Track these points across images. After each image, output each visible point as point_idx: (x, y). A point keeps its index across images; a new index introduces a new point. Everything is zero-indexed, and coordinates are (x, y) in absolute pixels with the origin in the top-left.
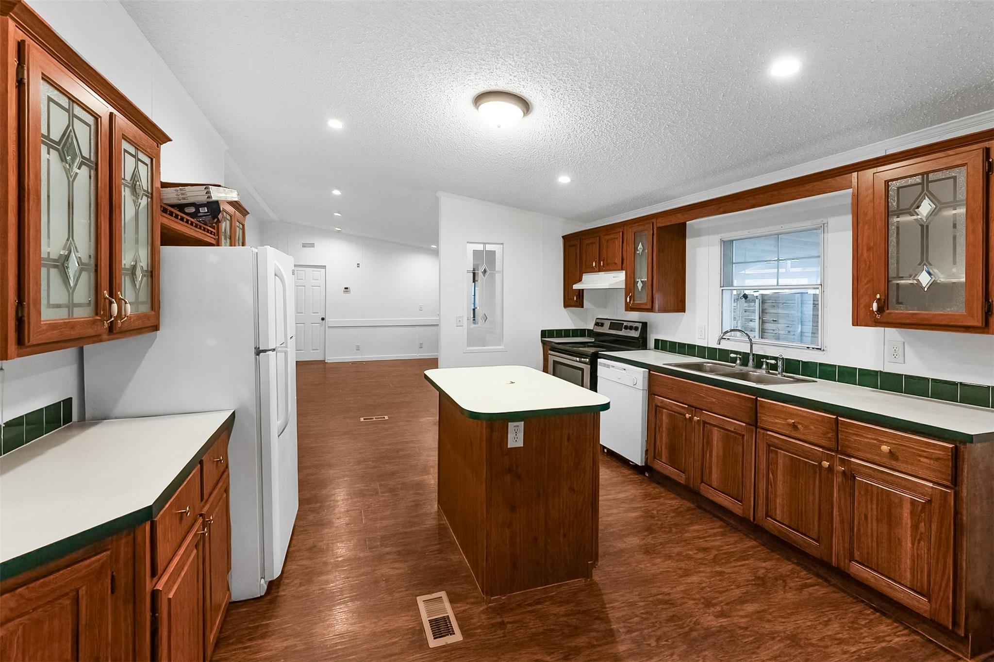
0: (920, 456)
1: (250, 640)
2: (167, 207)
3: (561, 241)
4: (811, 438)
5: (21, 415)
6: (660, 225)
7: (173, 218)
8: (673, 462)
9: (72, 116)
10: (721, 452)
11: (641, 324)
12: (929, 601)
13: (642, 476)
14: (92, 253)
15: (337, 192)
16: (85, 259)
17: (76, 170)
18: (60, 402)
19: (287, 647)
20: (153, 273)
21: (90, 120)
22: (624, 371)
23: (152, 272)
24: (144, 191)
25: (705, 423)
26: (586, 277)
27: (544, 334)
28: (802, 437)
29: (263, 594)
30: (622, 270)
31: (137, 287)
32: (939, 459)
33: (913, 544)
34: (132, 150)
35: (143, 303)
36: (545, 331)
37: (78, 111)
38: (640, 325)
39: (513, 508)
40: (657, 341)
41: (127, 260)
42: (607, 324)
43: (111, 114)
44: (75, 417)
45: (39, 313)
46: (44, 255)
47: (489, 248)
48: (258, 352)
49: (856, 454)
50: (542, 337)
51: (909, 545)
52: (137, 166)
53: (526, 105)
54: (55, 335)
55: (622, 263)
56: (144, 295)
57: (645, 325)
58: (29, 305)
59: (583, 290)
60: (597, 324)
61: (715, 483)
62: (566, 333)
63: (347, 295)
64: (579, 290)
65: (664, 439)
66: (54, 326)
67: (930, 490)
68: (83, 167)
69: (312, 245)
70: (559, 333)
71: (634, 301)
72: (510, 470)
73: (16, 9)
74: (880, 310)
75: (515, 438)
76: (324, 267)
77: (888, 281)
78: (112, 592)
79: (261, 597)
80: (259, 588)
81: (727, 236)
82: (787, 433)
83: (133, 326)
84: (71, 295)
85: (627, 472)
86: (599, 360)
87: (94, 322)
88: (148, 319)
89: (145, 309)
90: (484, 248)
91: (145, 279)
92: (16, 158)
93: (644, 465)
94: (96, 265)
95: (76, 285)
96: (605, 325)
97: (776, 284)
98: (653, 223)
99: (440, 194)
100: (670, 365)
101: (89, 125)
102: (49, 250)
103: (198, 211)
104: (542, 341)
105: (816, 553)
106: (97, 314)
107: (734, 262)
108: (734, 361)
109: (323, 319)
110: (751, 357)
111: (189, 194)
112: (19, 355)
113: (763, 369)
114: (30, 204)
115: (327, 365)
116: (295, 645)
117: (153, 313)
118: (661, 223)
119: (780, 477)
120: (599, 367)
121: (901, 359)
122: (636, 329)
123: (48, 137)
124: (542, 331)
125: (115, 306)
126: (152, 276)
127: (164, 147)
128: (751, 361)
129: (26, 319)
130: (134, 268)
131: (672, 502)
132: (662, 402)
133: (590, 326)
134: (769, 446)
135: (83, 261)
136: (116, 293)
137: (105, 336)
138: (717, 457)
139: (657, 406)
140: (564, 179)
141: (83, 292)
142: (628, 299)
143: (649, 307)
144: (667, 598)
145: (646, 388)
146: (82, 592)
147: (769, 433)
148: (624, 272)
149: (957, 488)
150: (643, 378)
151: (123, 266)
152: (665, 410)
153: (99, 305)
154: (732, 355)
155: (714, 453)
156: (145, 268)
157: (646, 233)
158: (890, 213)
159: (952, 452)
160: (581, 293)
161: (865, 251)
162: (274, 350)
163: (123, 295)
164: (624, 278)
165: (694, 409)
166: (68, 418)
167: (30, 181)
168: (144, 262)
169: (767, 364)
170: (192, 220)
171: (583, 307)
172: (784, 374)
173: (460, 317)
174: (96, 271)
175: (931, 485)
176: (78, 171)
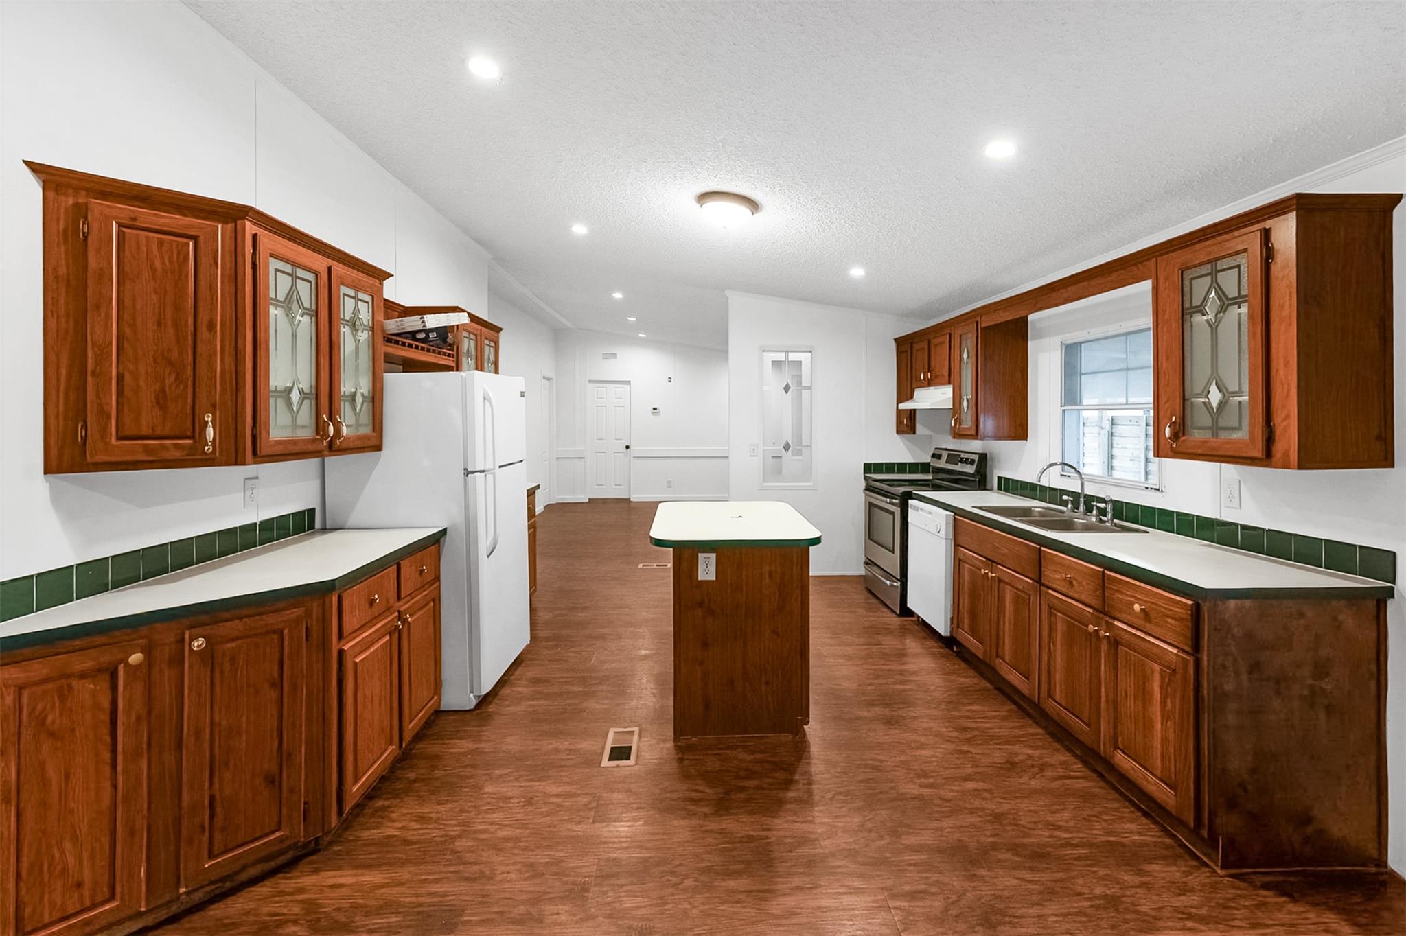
0: (1168, 617)
1: (448, 739)
2: (390, 337)
3: (893, 346)
4: (1083, 597)
5: (270, 517)
6: (984, 325)
7: (400, 346)
8: (974, 632)
9: (295, 277)
10: (1012, 618)
11: (977, 456)
12: (1176, 795)
13: (948, 650)
14: (314, 383)
15: (618, 295)
16: (306, 389)
17: (298, 318)
18: (304, 511)
19: (477, 748)
20: (376, 399)
21: (310, 277)
22: (930, 516)
23: (373, 398)
24: (365, 326)
25: (1000, 580)
26: (918, 393)
27: (868, 468)
28: (1076, 596)
29: (472, 707)
30: (949, 383)
31: (358, 409)
32: (1182, 619)
33: (1162, 724)
34: (352, 292)
35: (366, 425)
36: (870, 464)
37: (300, 273)
38: (976, 458)
39: (705, 645)
40: (999, 478)
41: (346, 387)
42: (945, 455)
43: (329, 269)
44: (318, 525)
45: (268, 432)
46: (272, 388)
47: (793, 357)
48: (468, 473)
49: (1119, 616)
50: (865, 473)
51: (1159, 725)
52: (357, 305)
53: (753, 205)
54: (279, 449)
55: (950, 375)
56: (365, 418)
57: (983, 457)
58: (260, 426)
59: (915, 410)
60: (934, 456)
61: (1007, 658)
62: (901, 468)
63: (656, 418)
64: (911, 410)
65: (965, 602)
66: (279, 443)
67: (1174, 657)
68: (305, 316)
69: (614, 356)
70: (890, 468)
71: (960, 424)
72: (701, 604)
73: (250, 214)
74: (1175, 436)
75: (707, 570)
76: (628, 383)
77: (1184, 399)
78: (307, 639)
79: (470, 710)
80: (470, 702)
81: (1071, 338)
82: (1064, 590)
83: (352, 445)
84: (294, 419)
85: (931, 643)
86: (911, 502)
87: (314, 441)
88: (369, 439)
89: (366, 430)
90: (787, 357)
91: (365, 404)
92: (252, 319)
93: (949, 635)
94: (317, 395)
95: (298, 411)
96: (942, 458)
97: (1125, 402)
98: (977, 323)
99: (728, 293)
100: (980, 508)
101: (310, 282)
102: (276, 384)
103: (427, 336)
104: (865, 477)
105: (1088, 742)
106: (317, 434)
107: (1083, 372)
108: (1065, 503)
109: (627, 447)
110: (1082, 499)
111: (407, 325)
112: (255, 463)
113: (1093, 516)
114: (262, 352)
115: (632, 505)
116: (485, 748)
117: (375, 434)
118: (986, 322)
119: (1059, 646)
120: (909, 509)
121: (1236, 504)
122: (972, 462)
123: (275, 299)
124: (865, 464)
125: (331, 428)
126: (373, 402)
127: (386, 283)
128: (1082, 505)
129: (258, 436)
130: (354, 395)
131: (969, 679)
132: (965, 554)
133: (927, 458)
134: (1050, 608)
135: (305, 391)
136: (335, 417)
137: (326, 453)
138: (1010, 623)
139: (960, 560)
140: (857, 272)
141: (305, 415)
142: (953, 422)
143: (973, 432)
144: (879, 764)
145: (951, 536)
146: (286, 632)
147: (1050, 591)
148: (952, 386)
149: (1198, 655)
150: (947, 524)
151: (342, 394)
152: (967, 565)
153: (320, 428)
154: (1065, 497)
155: (1007, 619)
156: (366, 394)
157: (970, 335)
158: (1185, 312)
159: (1192, 610)
160: (912, 414)
161: (1164, 361)
162: (483, 471)
163: (342, 418)
164: (951, 395)
165: (991, 562)
166: (311, 526)
167: (261, 335)
168: (364, 387)
169: (1098, 508)
170: (423, 345)
171: (914, 433)
172: (1115, 521)
173: (754, 445)
174: (317, 399)
175: (1175, 651)
176: (301, 319)
